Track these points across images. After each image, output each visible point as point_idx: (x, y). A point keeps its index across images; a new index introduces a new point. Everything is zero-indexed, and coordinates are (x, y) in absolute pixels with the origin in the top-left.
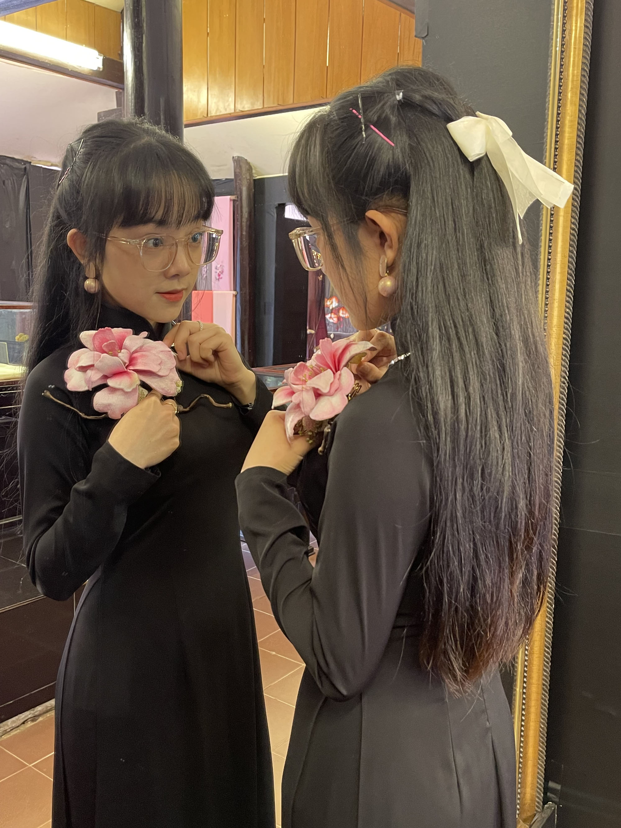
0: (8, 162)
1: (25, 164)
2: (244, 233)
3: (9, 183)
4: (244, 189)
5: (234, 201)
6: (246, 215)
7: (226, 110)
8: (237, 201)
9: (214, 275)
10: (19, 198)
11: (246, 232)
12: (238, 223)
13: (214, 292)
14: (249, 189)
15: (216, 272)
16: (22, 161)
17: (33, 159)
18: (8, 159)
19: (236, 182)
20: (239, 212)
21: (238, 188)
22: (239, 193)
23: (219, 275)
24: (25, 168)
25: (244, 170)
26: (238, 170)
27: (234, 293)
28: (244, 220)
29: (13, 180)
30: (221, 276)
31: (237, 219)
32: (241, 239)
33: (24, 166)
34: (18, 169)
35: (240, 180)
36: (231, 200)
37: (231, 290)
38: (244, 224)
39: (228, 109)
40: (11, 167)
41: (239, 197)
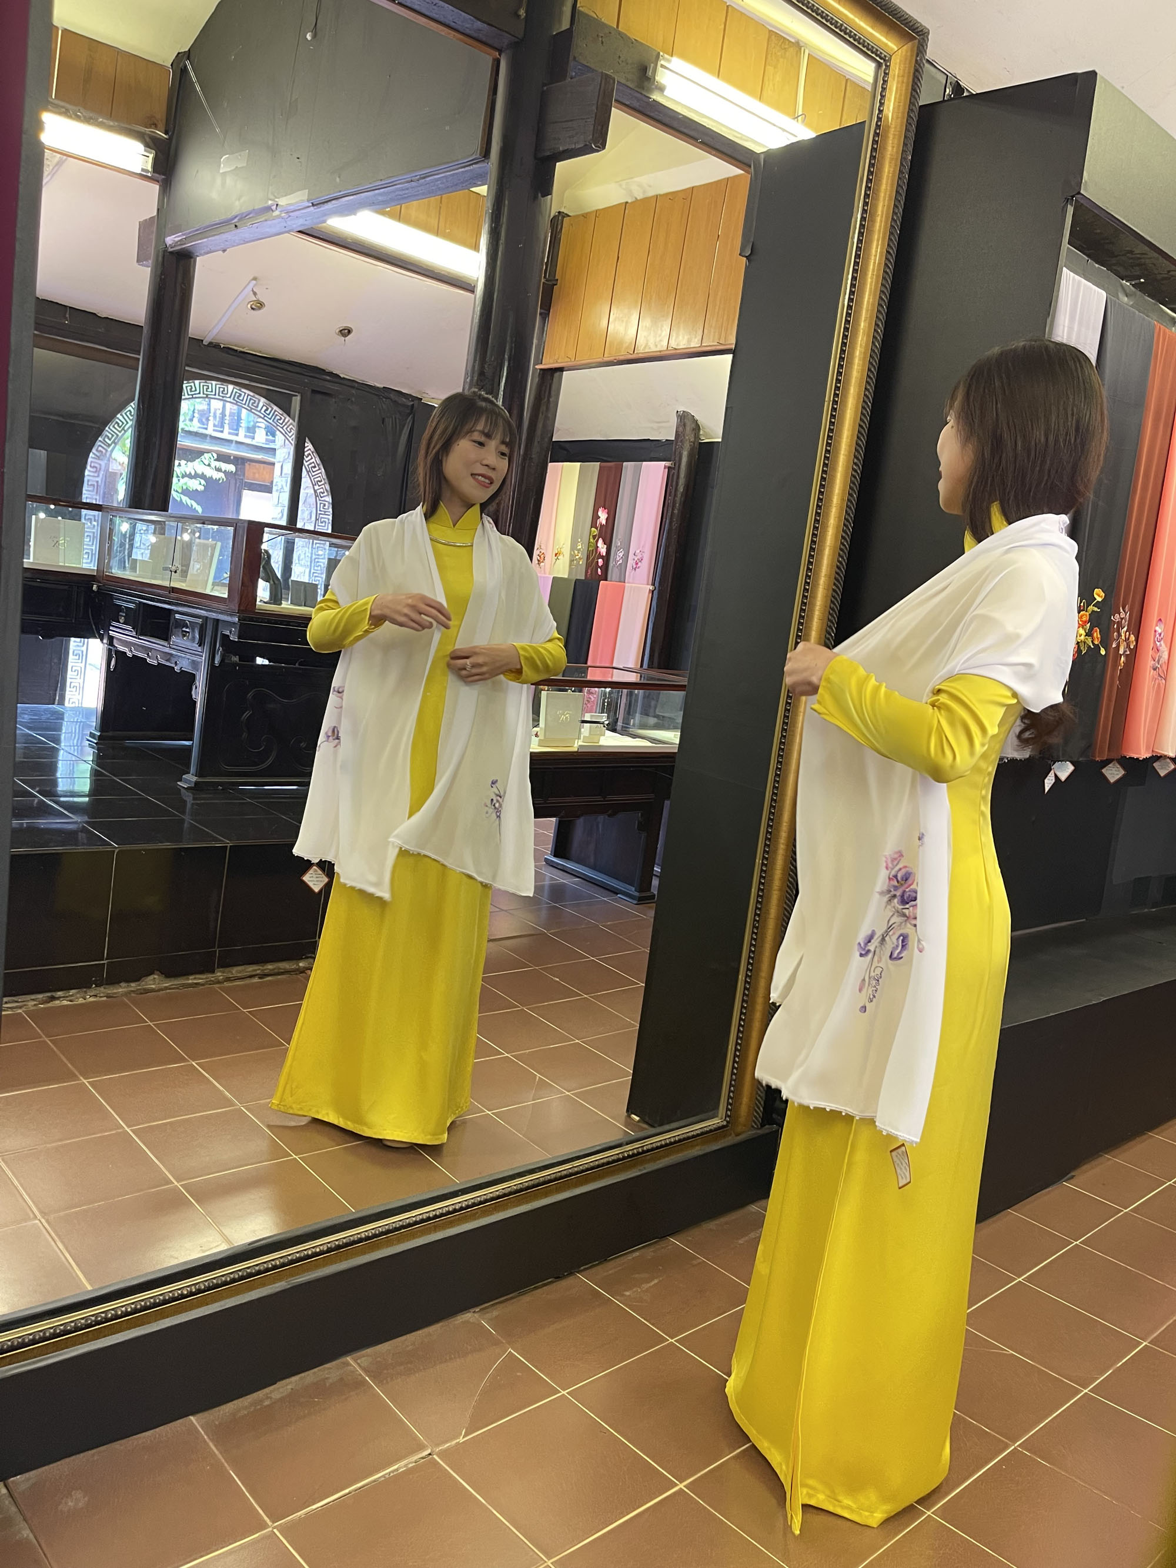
0: (392, 396)
1: (412, 401)
2: (676, 511)
3: (389, 422)
4: (685, 454)
5: (669, 468)
6: (681, 489)
7: (656, 346)
8: (674, 468)
9: (631, 562)
10: (398, 442)
11: (679, 510)
12: (670, 498)
13: (627, 585)
14: (691, 455)
15: (634, 559)
16: (410, 395)
17: (424, 395)
18: (393, 392)
19: (676, 444)
20: (674, 483)
21: (677, 453)
22: (677, 459)
23: (637, 564)
24: (413, 405)
25: (688, 429)
26: (681, 429)
27: (651, 588)
28: (679, 495)
29: (395, 418)
30: (639, 563)
31: (671, 492)
32: (671, 518)
33: (412, 403)
34: (404, 405)
35: (681, 441)
36: (665, 467)
37: (648, 584)
38: (678, 499)
39: (659, 346)
40: (395, 402)
41: (677, 465)
